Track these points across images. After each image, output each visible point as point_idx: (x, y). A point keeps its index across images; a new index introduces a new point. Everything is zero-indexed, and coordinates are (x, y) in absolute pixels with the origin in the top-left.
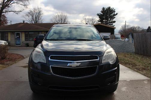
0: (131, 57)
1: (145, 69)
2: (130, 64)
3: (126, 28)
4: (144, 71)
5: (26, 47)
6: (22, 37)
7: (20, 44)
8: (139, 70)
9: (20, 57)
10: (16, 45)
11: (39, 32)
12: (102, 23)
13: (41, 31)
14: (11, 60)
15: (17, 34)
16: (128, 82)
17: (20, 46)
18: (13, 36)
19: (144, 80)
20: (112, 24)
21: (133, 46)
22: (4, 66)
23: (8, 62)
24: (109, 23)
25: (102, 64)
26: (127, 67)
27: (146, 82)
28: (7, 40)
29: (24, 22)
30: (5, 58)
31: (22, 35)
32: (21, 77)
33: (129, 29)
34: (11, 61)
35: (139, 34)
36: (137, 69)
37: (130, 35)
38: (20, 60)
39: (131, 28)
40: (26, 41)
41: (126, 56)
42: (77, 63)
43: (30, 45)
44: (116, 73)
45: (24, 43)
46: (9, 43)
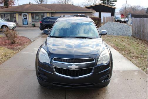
0: (128, 41)
1: (138, 57)
2: (125, 51)
3: (127, 6)
4: (137, 60)
5: (33, 27)
6: (28, 18)
7: (27, 25)
8: (133, 58)
9: (28, 41)
10: (24, 26)
11: (44, 13)
12: (103, 3)
13: (46, 13)
14: (20, 44)
15: (24, 15)
16: (121, 72)
17: (27, 27)
18: (21, 17)
19: (135, 71)
20: (113, 3)
21: (131, 30)
22: (15, 52)
23: (18, 47)
24: (111, 2)
25: (97, 66)
26: (122, 54)
27: (136, 73)
28: (15, 21)
29: (30, 3)
30: (15, 43)
31: (28, 16)
32: (30, 65)
33: (129, 8)
34: (20, 46)
35: (137, 19)
36: (131, 57)
37: (130, 15)
38: (28, 45)
39: (132, 7)
40: (32, 21)
41: (124, 40)
42: (76, 65)
43: (36, 26)
44: (109, 72)
45: (31, 24)
46: (17, 24)
